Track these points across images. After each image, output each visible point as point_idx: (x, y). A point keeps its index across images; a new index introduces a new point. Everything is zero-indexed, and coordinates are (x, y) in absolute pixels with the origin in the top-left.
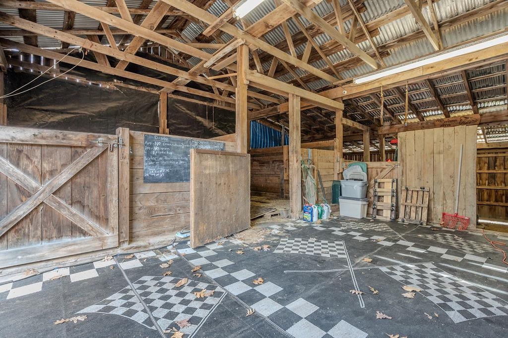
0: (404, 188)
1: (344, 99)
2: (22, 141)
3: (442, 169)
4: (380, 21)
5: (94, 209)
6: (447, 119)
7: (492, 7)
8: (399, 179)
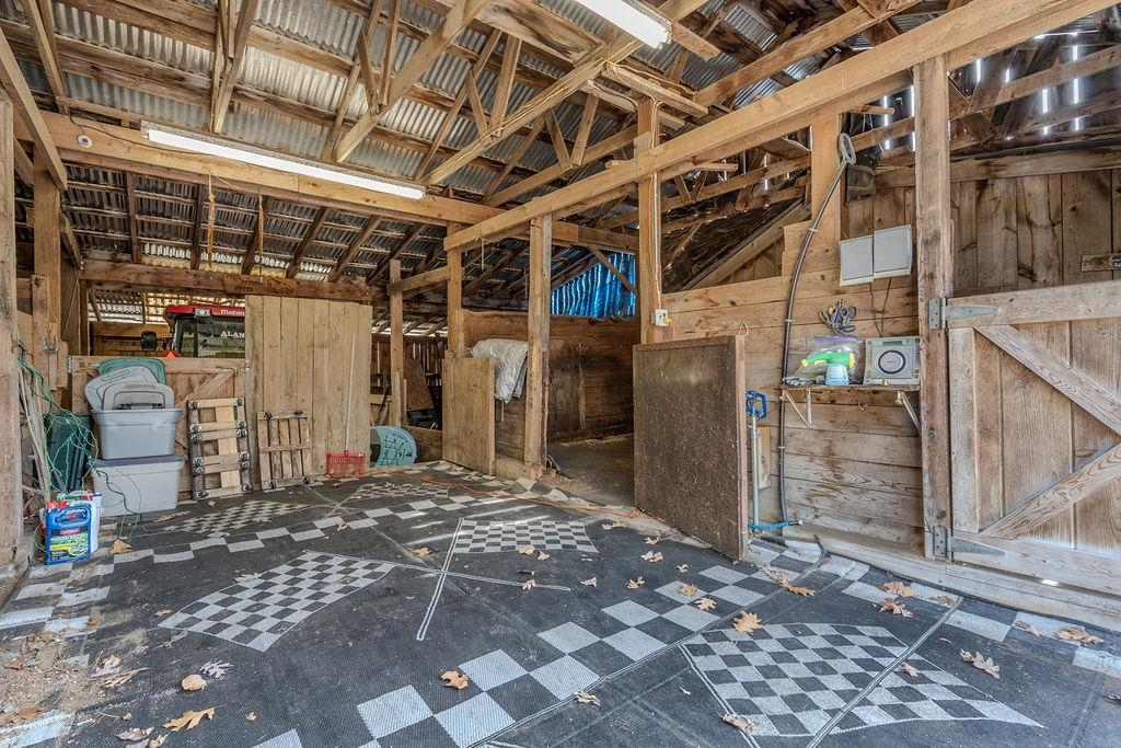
0: (261, 416)
3: (326, 374)
6: (245, 277)
8: (249, 398)
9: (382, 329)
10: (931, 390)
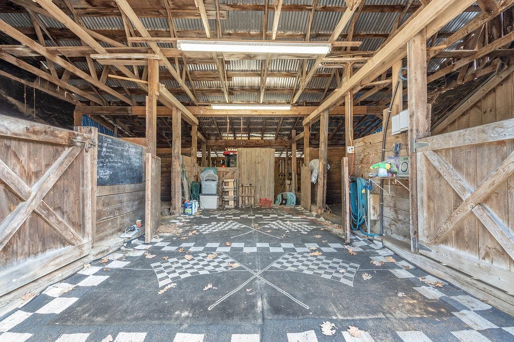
0: (240, 185)
1: (198, 116)
2: (16, 135)
3: (260, 172)
4: (235, 74)
5: (71, 216)
6: (248, 141)
7: (283, 90)
8: (238, 179)
9: (302, 155)
10: (412, 179)
